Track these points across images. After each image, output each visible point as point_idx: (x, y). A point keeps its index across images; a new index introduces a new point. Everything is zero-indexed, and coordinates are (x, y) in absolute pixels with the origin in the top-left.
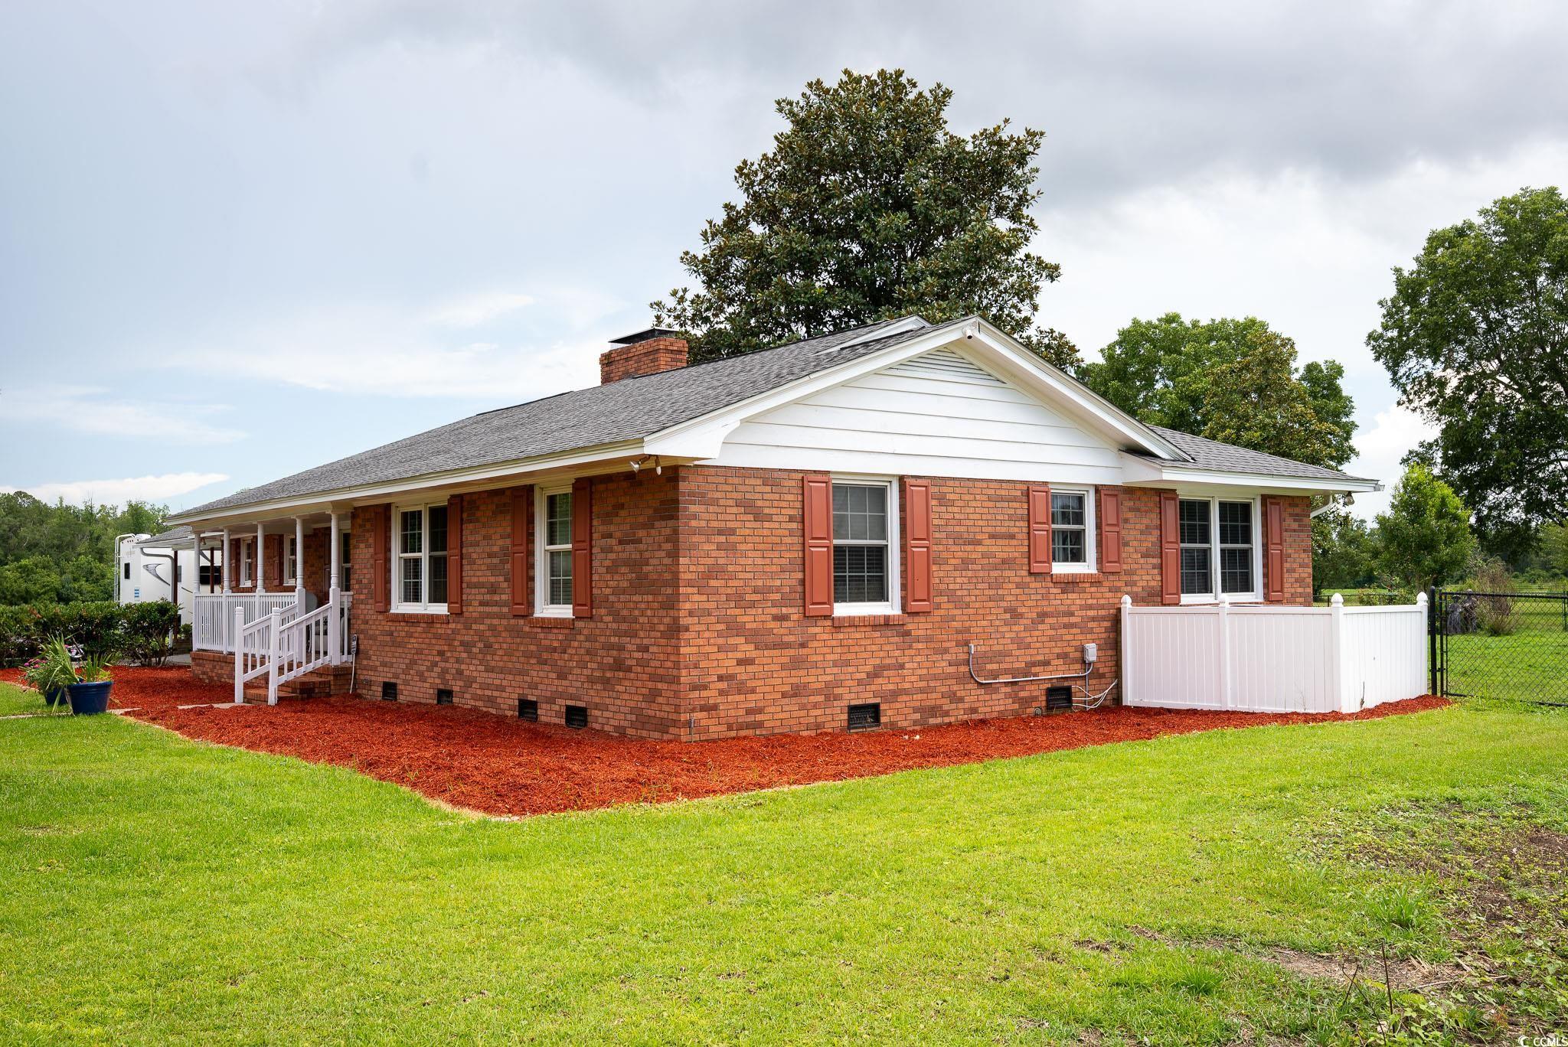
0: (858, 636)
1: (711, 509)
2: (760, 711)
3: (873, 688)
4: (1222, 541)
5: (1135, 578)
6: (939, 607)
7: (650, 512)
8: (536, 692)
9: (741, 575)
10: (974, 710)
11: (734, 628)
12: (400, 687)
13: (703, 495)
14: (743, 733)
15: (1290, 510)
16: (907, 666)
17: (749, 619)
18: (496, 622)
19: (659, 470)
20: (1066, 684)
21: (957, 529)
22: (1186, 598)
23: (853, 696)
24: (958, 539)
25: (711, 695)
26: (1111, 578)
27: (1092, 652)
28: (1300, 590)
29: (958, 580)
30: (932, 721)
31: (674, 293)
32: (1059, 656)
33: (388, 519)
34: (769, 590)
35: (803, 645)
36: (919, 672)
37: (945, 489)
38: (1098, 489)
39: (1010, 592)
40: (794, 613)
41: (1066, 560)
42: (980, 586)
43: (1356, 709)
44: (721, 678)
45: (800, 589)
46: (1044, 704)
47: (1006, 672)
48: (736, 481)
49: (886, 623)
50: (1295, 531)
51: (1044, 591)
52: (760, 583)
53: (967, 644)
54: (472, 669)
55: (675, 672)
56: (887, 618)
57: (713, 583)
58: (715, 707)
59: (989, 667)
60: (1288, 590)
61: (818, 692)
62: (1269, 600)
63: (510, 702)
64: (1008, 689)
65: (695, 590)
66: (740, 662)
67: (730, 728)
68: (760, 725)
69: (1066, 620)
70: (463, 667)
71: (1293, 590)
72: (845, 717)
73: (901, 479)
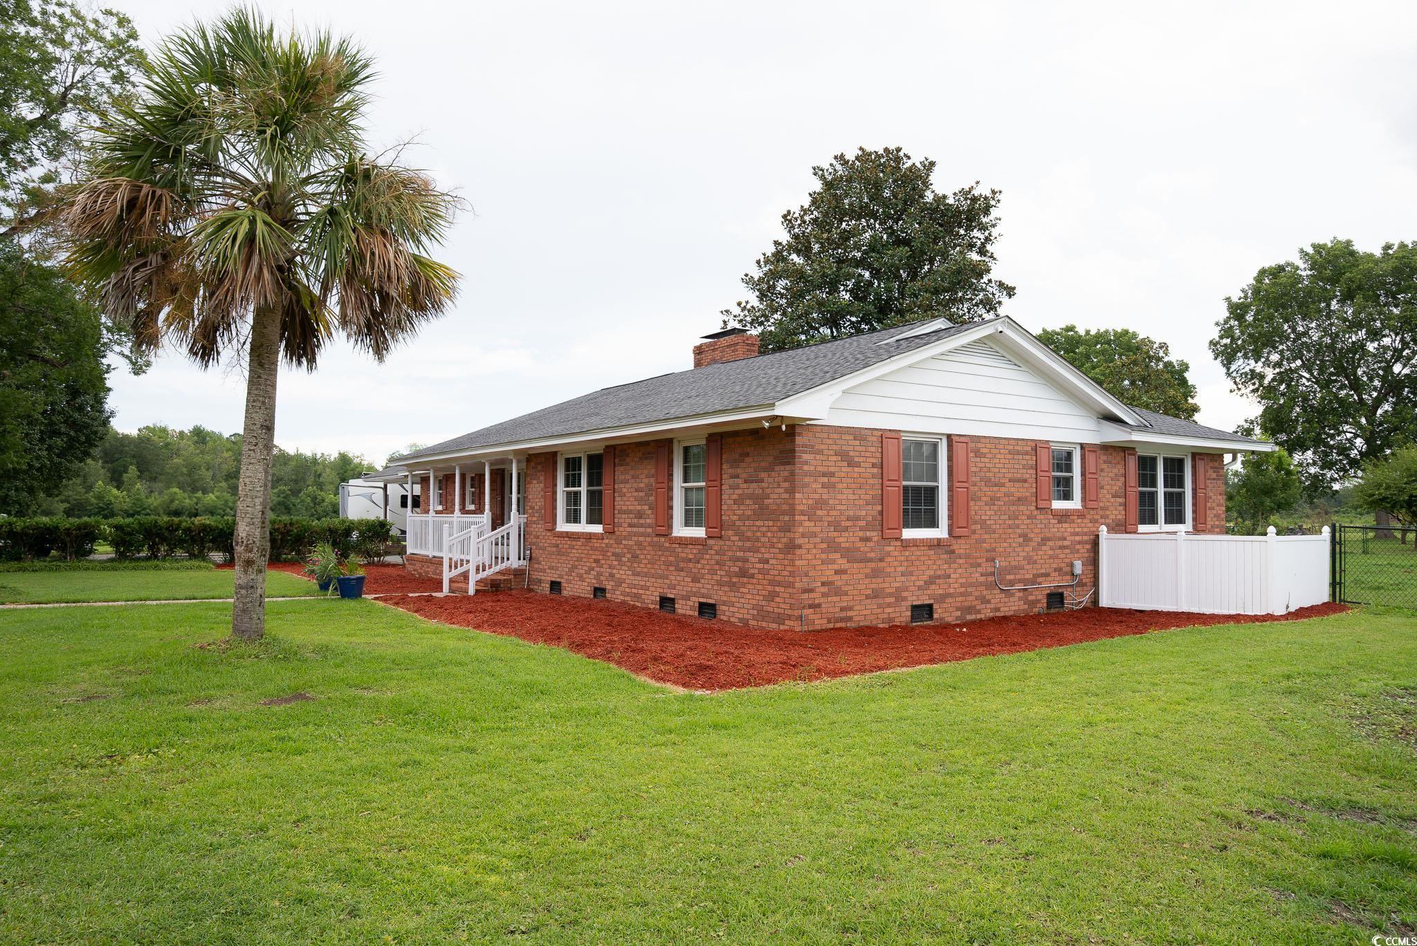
0: (918, 553)
1: (818, 457)
2: (851, 609)
3: (929, 592)
4: (1166, 486)
5: (1108, 513)
6: (974, 532)
7: (771, 459)
8: (674, 591)
9: (838, 507)
10: (998, 610)
11: (833, 547)
12: (563, 585)
13: (813, 447)
14: (838, 625)
15: (1211, 464)
16: (952, 576)
17: (843, 540)
18: (641, 539)
19: (784, 428)
20: (1060, 591)
21: (988, 474)
22: (1142, 528)
23: (915, 598)
24: (988, 482)
25: (816, 597)
26: (1092, 512)
27: (1078, 568)
28: (1217, 523)
29: (988, 513)
30: (969, 617)
31: (739, 304)
32: (1055, 570)
33: (555, 463)
34: (858, 519)
35: (881, 560)
36: (960, 581)
37: (979, 445)
38: (1082, 446)
39: (1023, 522)
40: (874, 535)
41: (1059, 499)
42: (1002, 517)
43: (1284, 612)
44: (823, 584)
45: (879, 518)
46: (1045, 605)
47: (1020, 581)
48: (835, 436)
49: (937, 544)
50: (1213, 479)
51: (1046, 521)
52: (851, 513)
53: (993, 560)
54: (621, 573)
55: (791, 579)
56: (939, 540)
57: (819, 513)
58: (819, 606)
59: (1008, 577)
60: (1210, 523)
61: (891, 595)
62: (1197, 530)
63: (653, 598)
64: (1021, 594)
65: (806, 518)
66: (837, 572)
67: (829, 621)
68: (850, 619)
69: (1060, 543)
70: (614, 571)
71: (1212, 523)
72: (909, 613)
73: (949, 437)
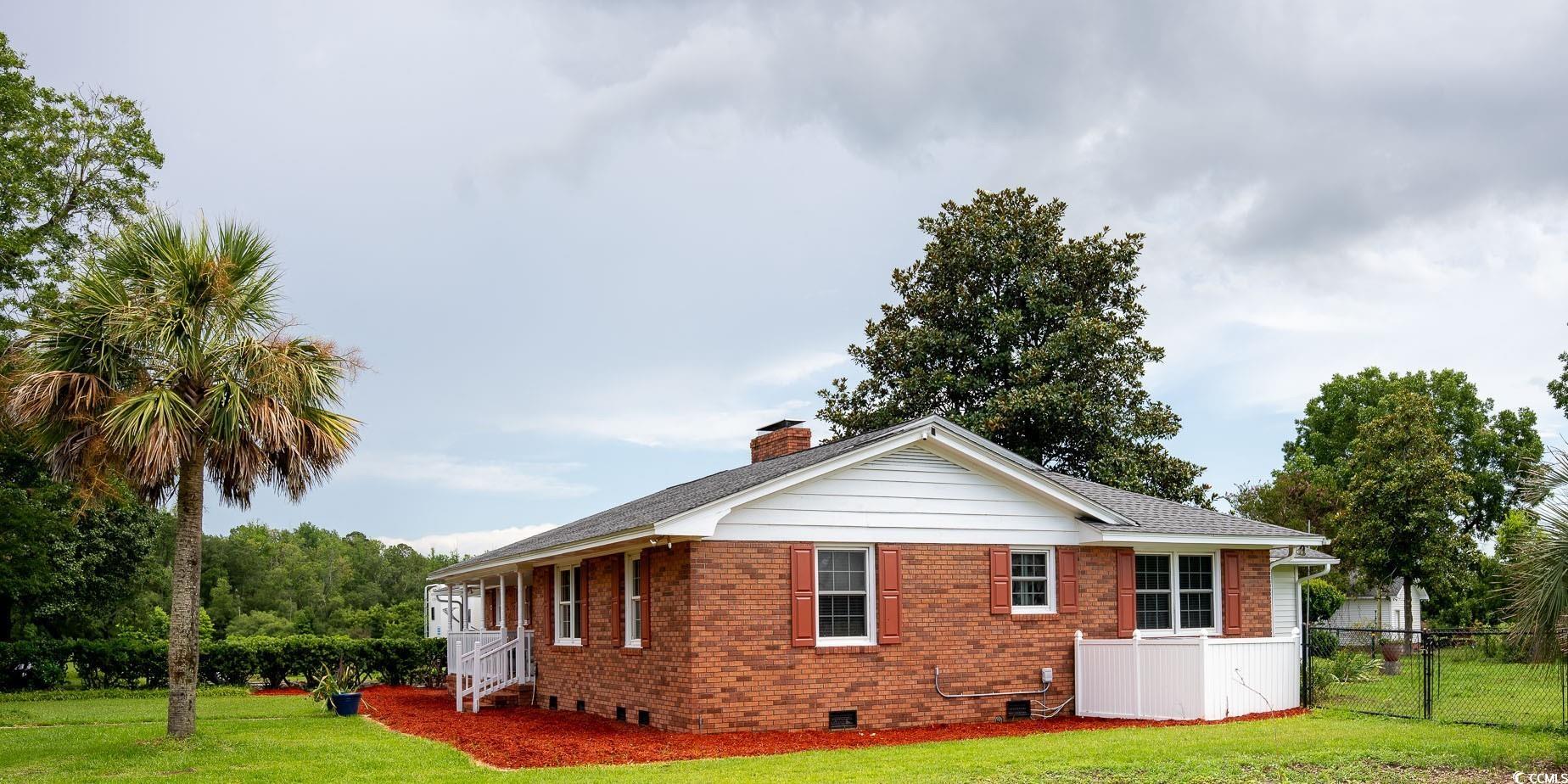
0: (837, 661)
1: (715, 571)
2: (756, 714)
3: (851, 699)
4: (1182, 587)
5: (1092, 617)
6: (908, 640)
7: (677, 573)
8: (625, 701)
9: (740, 618)
10: (940, 717)
11: (734, 655)
12: (559, 700)
13: (709, 561)
14: (741, 729)
15: (1248, 561)
16: (880, 683)
17: (745, 649)
18: (605, 651)
19: (670, 546)
20: (1025, 699)
21: (925, 581)
22: (1139, 633)
23: (833, 704)
24: (925, 589)
25: (716, 702)
26: (1069, 617)
27: (1048, 674)
28: (1258, 626)
29: (926, 620)
30: (902, 724)
31: (836, 383)
32: (1018, 677)
33: (553, 575)
34: (763, 628)
35: (791, 667)
36: (891, 688)
37: (914, 552)
38: (1057, 548)
39: (973, 630)
40: (784, 644)
41: (1030, 604)
42: (945, 624)
44: (724, 690)
45: (788, 627)
46: (1004, 714)
47: (970, 689)
48: (736, 550)
49: (862, 651)
50: (1254, 577)
51: (1005, 628)
52: (756, 623)
53: (933, 667)
54: (594, 686)
55: (689, 685)
56: (862, 648)
57: (717, 623)
58: (719, 710)
59: (953, 685)
60: (1245, 625)
61: (804, 701)
62: (1226, 635)
63: (612, 709)
64: (972, 702)
65: (704, 628)
66: (739, 679)
67: (731, 725)
68: (756, 724)
69: (1025, 650)
70: (590, 684)
71: (1251, 626)
72: (827, 719)
73: (876, 545)
